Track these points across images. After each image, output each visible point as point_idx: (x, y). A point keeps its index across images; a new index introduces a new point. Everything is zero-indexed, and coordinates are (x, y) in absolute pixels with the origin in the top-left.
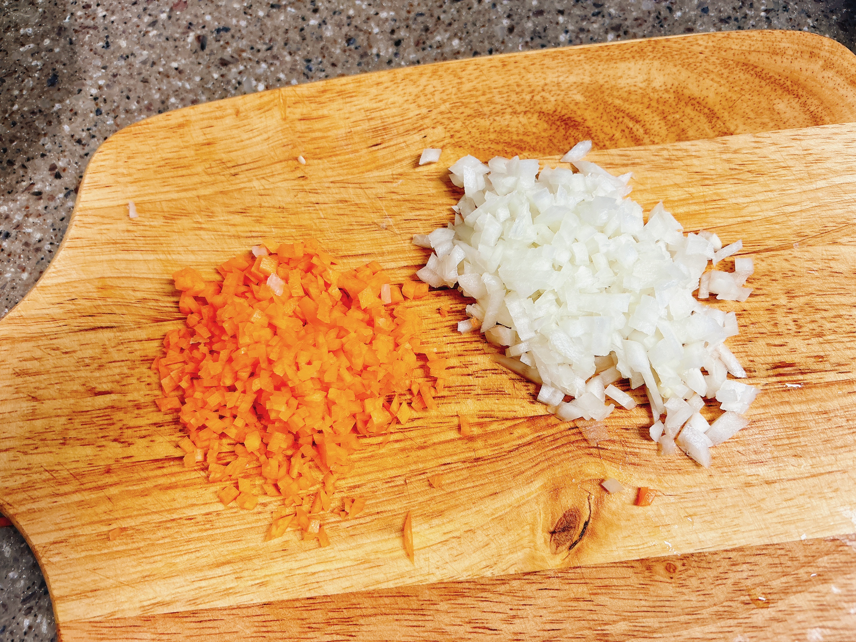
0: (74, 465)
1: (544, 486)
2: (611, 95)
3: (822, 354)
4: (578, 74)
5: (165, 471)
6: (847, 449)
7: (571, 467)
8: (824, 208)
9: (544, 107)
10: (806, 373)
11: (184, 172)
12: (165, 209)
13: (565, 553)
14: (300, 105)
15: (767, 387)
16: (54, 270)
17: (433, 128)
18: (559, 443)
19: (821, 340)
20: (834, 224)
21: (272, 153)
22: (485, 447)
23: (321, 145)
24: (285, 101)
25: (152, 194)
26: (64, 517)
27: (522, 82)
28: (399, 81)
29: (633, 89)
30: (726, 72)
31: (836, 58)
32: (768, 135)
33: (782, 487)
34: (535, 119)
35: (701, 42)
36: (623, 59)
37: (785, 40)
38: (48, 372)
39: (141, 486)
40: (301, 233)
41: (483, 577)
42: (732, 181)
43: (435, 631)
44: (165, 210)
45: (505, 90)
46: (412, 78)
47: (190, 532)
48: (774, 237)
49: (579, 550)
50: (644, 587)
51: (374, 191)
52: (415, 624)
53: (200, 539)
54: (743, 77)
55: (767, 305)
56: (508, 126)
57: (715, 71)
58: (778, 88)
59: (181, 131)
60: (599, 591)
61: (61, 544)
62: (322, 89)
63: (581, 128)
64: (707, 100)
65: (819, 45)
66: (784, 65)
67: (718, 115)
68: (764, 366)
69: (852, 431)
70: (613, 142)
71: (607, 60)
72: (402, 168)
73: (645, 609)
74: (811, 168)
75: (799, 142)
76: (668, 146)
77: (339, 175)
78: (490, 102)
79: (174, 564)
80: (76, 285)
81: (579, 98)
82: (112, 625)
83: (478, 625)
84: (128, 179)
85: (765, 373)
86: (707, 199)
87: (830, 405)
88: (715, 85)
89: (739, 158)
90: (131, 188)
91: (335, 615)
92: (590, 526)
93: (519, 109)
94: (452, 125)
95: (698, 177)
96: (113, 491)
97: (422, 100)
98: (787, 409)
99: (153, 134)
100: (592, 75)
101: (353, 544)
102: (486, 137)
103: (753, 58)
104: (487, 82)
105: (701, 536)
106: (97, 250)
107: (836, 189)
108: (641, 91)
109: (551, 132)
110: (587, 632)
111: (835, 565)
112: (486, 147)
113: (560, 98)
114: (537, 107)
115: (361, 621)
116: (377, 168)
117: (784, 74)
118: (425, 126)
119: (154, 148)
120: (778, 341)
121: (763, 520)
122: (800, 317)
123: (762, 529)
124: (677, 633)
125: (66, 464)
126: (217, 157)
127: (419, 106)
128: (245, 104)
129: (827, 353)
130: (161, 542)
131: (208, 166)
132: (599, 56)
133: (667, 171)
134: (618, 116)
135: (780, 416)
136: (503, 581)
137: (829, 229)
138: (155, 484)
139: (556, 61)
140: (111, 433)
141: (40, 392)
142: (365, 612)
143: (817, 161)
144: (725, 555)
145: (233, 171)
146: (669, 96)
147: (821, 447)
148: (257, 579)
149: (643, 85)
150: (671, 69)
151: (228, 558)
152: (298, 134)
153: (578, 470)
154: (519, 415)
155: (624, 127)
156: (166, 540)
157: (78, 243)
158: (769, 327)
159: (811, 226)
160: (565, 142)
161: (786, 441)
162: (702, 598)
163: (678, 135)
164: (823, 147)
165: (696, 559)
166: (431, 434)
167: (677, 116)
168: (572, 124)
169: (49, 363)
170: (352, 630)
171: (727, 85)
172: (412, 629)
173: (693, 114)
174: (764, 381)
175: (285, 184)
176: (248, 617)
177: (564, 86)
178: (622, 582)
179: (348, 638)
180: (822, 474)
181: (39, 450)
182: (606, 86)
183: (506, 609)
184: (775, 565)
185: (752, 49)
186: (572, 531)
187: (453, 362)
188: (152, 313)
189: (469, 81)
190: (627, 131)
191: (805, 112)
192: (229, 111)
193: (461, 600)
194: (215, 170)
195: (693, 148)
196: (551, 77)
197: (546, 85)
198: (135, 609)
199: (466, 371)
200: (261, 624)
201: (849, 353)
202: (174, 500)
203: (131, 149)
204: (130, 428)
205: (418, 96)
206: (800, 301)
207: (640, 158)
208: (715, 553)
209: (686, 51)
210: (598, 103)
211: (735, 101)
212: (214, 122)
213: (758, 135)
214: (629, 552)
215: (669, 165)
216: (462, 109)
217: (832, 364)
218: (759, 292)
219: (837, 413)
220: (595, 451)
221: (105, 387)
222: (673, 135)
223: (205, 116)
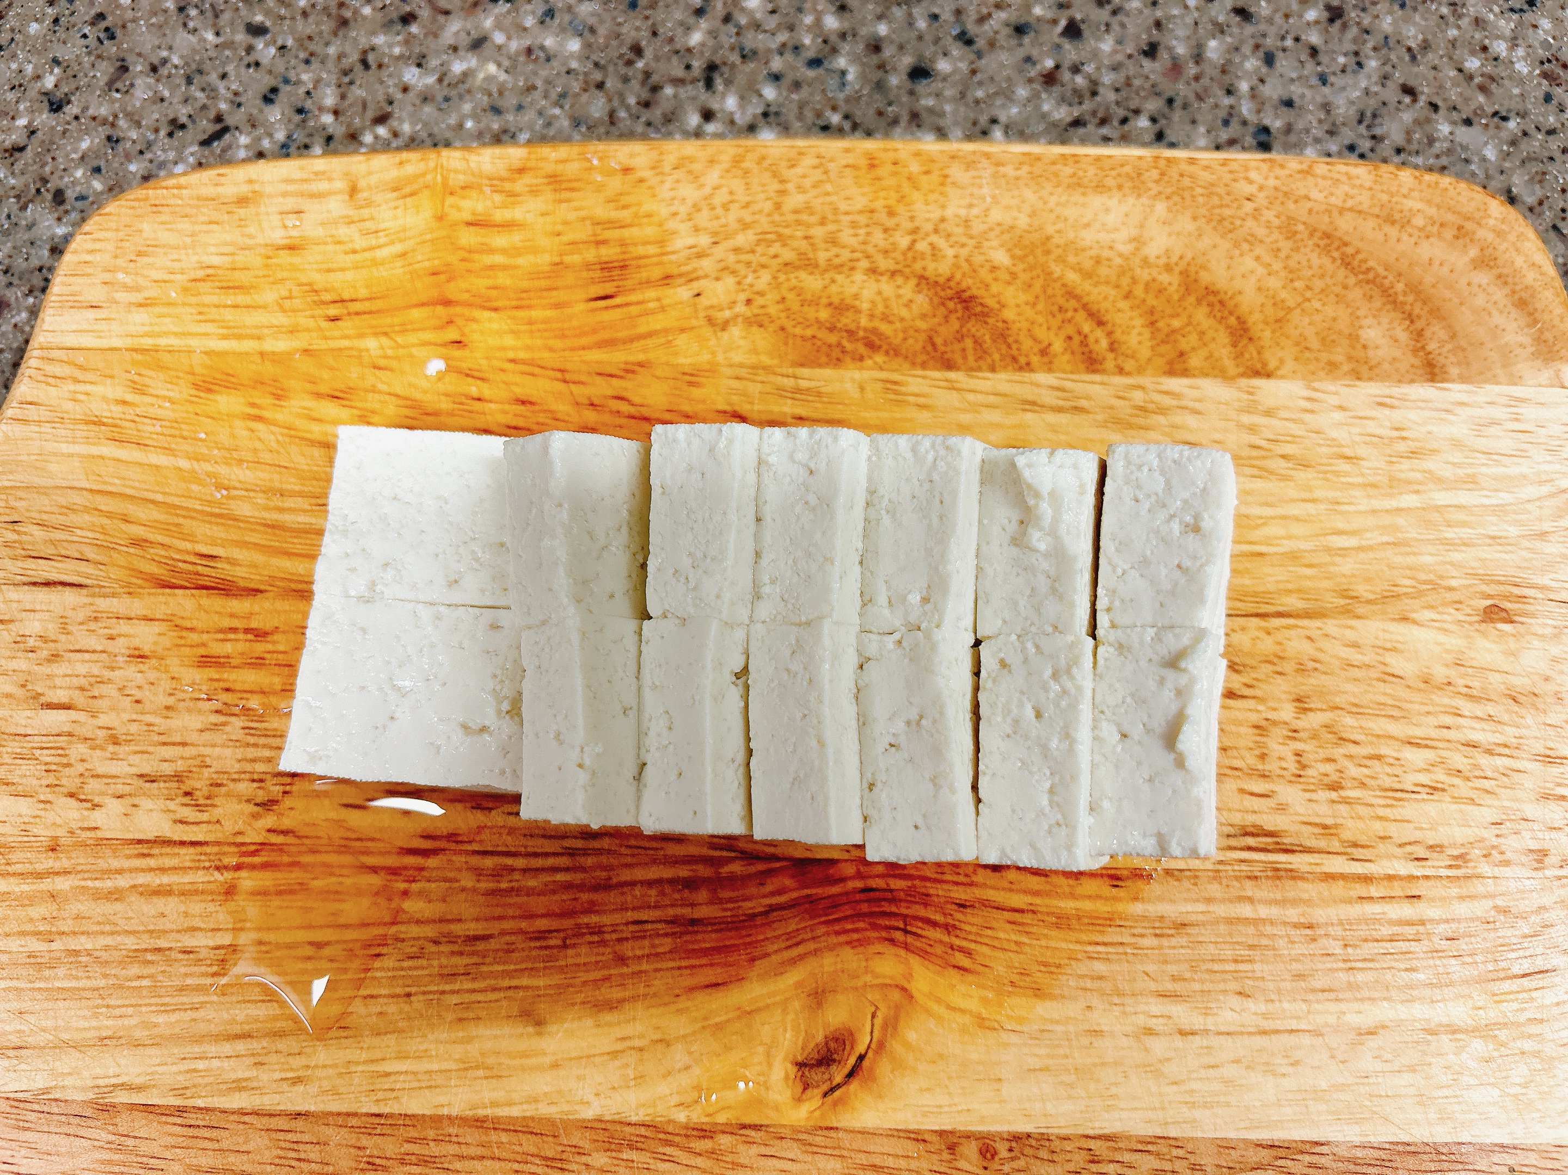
2: (1061, 260)
3: (1329, 821)
4: (1008, 207)
5: (152, 862)
6: (1332, 996)
8: (1402, 549)
9: (932, 267)
10: (1293, 851)
11: (241, 299)
12: (198, 370)
14: (474, 194)
15: (1220, 868)
17: (717, 279)
19: (1334, 795)
20: (1412, 583)
21: (409, 286)
22: (711, 902)
23: (501, 282)
24: (445, 179)
25: (175, 334)
27: (900, 208)
28: (667, 170)
29: (1106, 253)
30: (1286, 246)
31: (1505, 245)
32: (1332, 388)
33: (1205, 1043)
34: (908, 290)
35: (1253, 175)
36: (1100, 188)
37: (1415, 194)
39: (109, 884)
41: (669, 1121)
45: (862, 220)
46: (696, 167)
47: (186, 975)
48: (1299, 591)
51: (586, 390)
53: (199, 989)
54: (1316, 261)
55: (1254, 718)
56: (856, 296)
58: (1376, 292)
59: (242, 212)
62: (519, 165)
63: (991, 321)
64: (1239, 298)
65: (1477, 215)
66: (1399, 247)
67: (1252, 333)
68: (1225, 829)
69: (1349, 965)
70: (1046, 359)
71: (1069, 186)
72: (644, 351)
74: (1397, 466)
75: (1387, 411)
76: (1145, 381)
77: (527, 348)
78: (833, 241)
79: (156, 1025)
80: (23, 495)
81: (1001, 257)
82: (45, 1109)
84: (133, 297)
85: (1223, 842)
87: (1320, 914)
88: (1261, 271)
89: (1273, 425)
90: (140, 318)
91: (416, 1149)
92: (866, 1063)
93: (884, 264)
94: (751, 278)
96: (62, 884)
97: (703, 218)
98: (1246, 910)
99: (188, 210)
100: (1033, 214)
101: (461, 1034)
102: (811, 313)
103: (1345, 224)
104: (834, 198)
105: (1049, 1106)
106: (63, 432)
107: (1435, 516)
109: (936, 320)
112: (808, 333)
113: (964, 252)
114: (918, 266)
115: (457, 1165)
116: (600, 345)
117: (1397, 265)
118: (700, 273)
119: (188, 240)
120: (1259, 786)
121: (1160, 1095)
122: (1309, 748)
123: (1154, 1109)
126: (304, 279)
127: (697, 229)
128: (370, 173)
129: (1339, 821)
130: (134, 984)
131: (284, 293)
132: (1056, 175)
134: (1066, 305)
135: (1230, 921)
136: (705, 1132)
137: (1401, 590)
138: (132, 883)
139: (972, 173)
140: (64, 781)
142: (464, 1151)
143: (1413, 454)
144: (1083, 1143)
145: (330, 311)
146: (1171, 281)
147: (1287, 985)
148: (292, 1070)
149: (1126, 249)
150: (1186, 224)
151: (247, 1027)
152: (462, 254)
155: (1070, 330)
156: (145, 983)
157: (32, 412)
158: (1251, 760)
159: (1368, 580)
160: (957, 346)
161: (1230, 967)
163: (1171, 363)
164: (1430, 428)
165: (1033, 1143)
167: (1176, 323)
168: (979, 309)
171: (1283, 274)
173: (1207, 323)
174: (1219, 855)
175: (424, 351)
176: (268, 1130)
177: (977, 227)
178: (903, 1164)
180: (1277, 1032)
182: (1057, 240)
185: (1349, 204)
186: (834, 1068)
188: (154, 569)
189: (801, 189)
190: (1077, 339)
191: (1415, 351)
192: (338, 185)
193: (628, 1155)
194: (297, 303)
195: (1195, 393)
196: (956, 206)
197: (943, 220)
198: (83, 1089)
200: (288, 1145)
201: (1378, 827)
202: (163, 915)
203: (145, 235)
204: (98, 776)
205: (697, 208)
206: (1315, 720)
207: (1088, 398)
208: (1066, 1138)
209: (1222, 191)
210: (1035, 273)
211: (1290, 310)
212: (305, 204)
213: (1316, 385)
214: (925, 1115)
215: (1141, 421)
216: (776, 248)
217: (1342, 842)
218: (1247, 692)
219: (1331, 930)
220: (898, 935)
221: (60, 696)
222: (1160, 362)
223: (290, 188)
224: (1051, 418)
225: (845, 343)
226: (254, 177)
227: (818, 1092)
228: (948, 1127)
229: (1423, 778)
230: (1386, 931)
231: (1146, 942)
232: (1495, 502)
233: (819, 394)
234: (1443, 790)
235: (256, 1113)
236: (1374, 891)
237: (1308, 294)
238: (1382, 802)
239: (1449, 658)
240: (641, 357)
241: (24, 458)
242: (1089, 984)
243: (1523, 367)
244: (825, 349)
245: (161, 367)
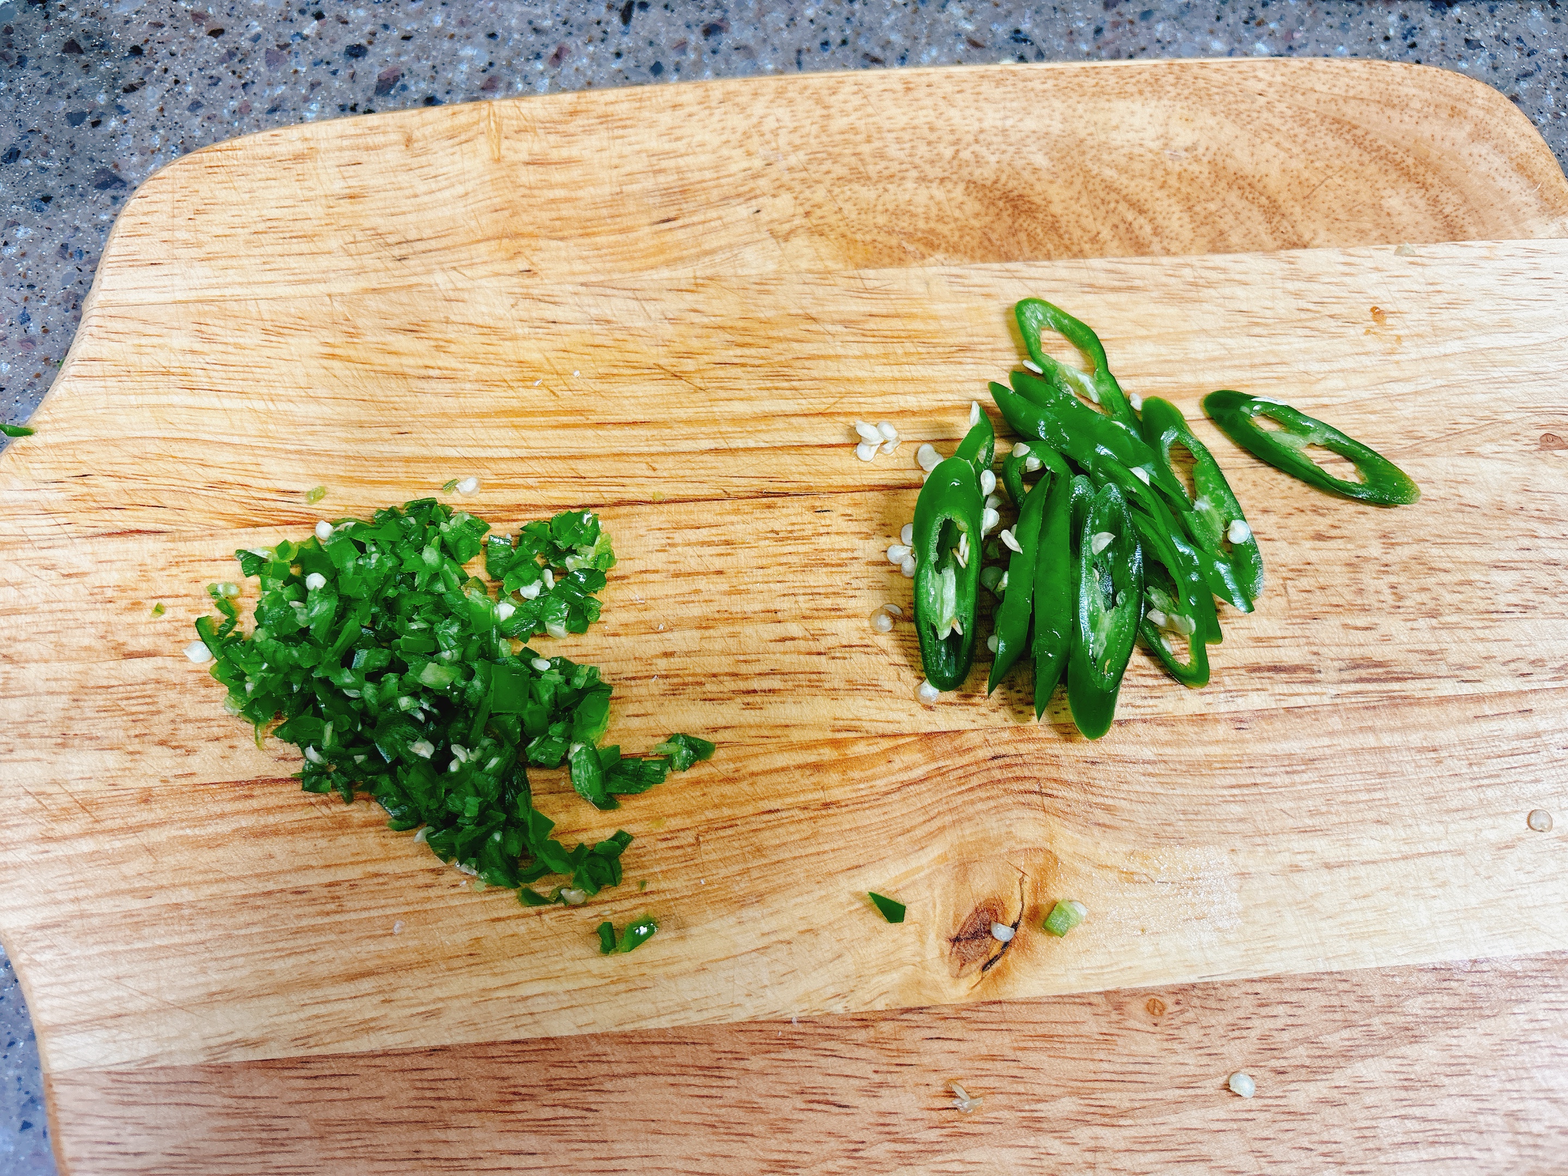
0: (81, 787)
1: (944, 858)
2: (1096, 159)
3: (1434, 647)
4: (1040, 117)
5: (255, 803)
6: (1467, 814)
7: (993, 826)
8: (1456, 391)
9: (977, 172)
10: (1405, 679)
11: (304, 247)
13: (975, 978)
14: (529, 136)
15: (1339, 701)
16: (47, 418)
17: (774, 196)
18: (975, 781)
19: (1434, 622)
20: (1471, 420)
21: (473, 223)
22: (843, 784)
23: (564, 213)
24: (499, 125)
25: (240, 284)
26: (61, 880)
27: (940, 123)
28: (714, 104)
29: (1137, 150)
30: (1302, 132)
31: (1495, 121)
32: (1366, 253)
33: (1352, 874)
34: (958, 192)
35: (1261, 74)
36: (1122, 94)
37: (1409, 82)
38: (34, 610)
39: (209, 830)
40: (519, 376)
41: (829, 1014)
42: (1300, 332)
43: (740, 1105)
44: (266, 316)
45: (906, 136)
46: (739, 100)
47: (299, 916)
49: (999, 972)
50: (1106, 1039)
51: (659, 306)
52: (705, 1092)
53: (315, 930)
54: (1331, 144)
55: (1343, 555)
56: (909, 202)
57: (1284, 128)
58: (1390, 168)
59: (299, 167)
60: (1031, 1044)
61: (56, 930)
62: (571, 109)
63: (1040, 216)
64: (1265, 180)
65: (1466, 96)
66: (1403, 127)
67: (1283, 210)
68: (1336, 664)
69: (1476, 783)
70: (1096, 246)
71: (1093, 95)
72: (711, 266)
73: (1108, 1077)
74: (1438, 317)
75: (1420, 269)
76: (1193, 259)
77: (597, 271)
78: (880, 155)
79: (271, 973)
80: (92, 449)
81: (1040, 160)
82: (151, 1079)
83: (816, 1098)
84: (194, 253)
85: (1335, 676)
86: (1256, 361)
87: (1442, 737)
88: (1282, 155)
89: (1318, 290)
90: (201, 272)
91: (563, 1072)
92: (1020, 930)
93: (932, 172)
94: (807, 193)
95: (1243, 320)
96: (156, 836)
97: (754, 143)
98: (1370, 740)
99: (244, 170)
100: (1065, 120)
102: (870, 220)
103: (1351, 111)
104: (876, 119)
105: (1210, 955)
106: (131, 385)
107: (1480, 358)
108: (1150, 156)
109: (988, 219)
110: (1005, 1114)
111: (1433, 1013)
112: (868, 238)
113: (1006, 158)
114: (965, 172)
115: (608, 1086)
116: (668, 264)
117: (1404, 143)
118: (758, 192)
119: (246, 196)
120: (1361, 621)
121: (1317, 930)
122: (1402, 580)
123: (1314, 945)
124: (1160, 1120)
125: (67, 782)
126: (367, 224)
127: (749, 154)
128: (423, 125)
129: (1444, 646)
130: (243, 932)
131: (349, 239)
132: (1080, 85)
133: (1189, 306)
134: (1108, 198)
135: (1355, 752)
136: (864, 1022)
137: (1462, 428)
138: (235, 826)
139: (1002, 89)
140: (155, 730)
141: (19, 647)
142: (616, 1069)
143: (1450, 305)
144: (1249, 988)
145: (397, 252)
146: (1202, 170)
147: (1422, 809)
148: (422, 1004)
149: (1156, 145)
150: (1205, 118)
151: (371, 964)
152: (523, 191)
153: (1004, 830)
154: (907, 729)
155: (1115, 219)
156: (257, 929)
157: (96, 368)
158: (1350, 596)
159: (1429, 421)
160: (1011, 240)
161: (1364, 796)
162: (1205, 1060)
163: (1212, 241)
164: (1461, 281)
165: (1200, 993)
166: (747, 757)
167: (1212, 207)
168: (1026, 207)
169: (35, 594)
170: (591, 1099)
171: (1303, 156)
172: (698, 1100)
173: (1240, 204)
174: (1333, 690)
175: (494, 282)
176: (403, 1071)
177: (1014, 137)
178: (1071, 1029)
179: (584, 1113)
180: (1420, 855)
181: (14, 756)
182: (1090, 142)
183: (867, 1070)
184: (1331, 1008)
185: (1351, 93)
186: (988, 938)
187: (794, 629)
188: (236, 509)
189: (844, 113)
190: (1122, 227)
191: (1434, 216)
192: (394, 137)
193: (789, 1054)
194: (362, 247)
195: (1239, 267)
196: (992, 119)
197: (982, 131)
198: (193, 1052)
199: (814, 646)
200: (426, 1085)
201: (1480, 648)
202: (271, 857)
203: (202, 194)
204: (190, 721)
205: (747, 135)
206: (1403, 553)
207: (1142, 278)
208: (1232, 985)
209: (1234, 89)
210: (1074, 172)
211: (1315, 187)
212: (363, 156)
213: (1350, 251)
214: (1086, 978)
215: (1193, 295)
216: (827, 165)
217: (1450, 666)
218: (1334, 533)
219: (1455, 752)
220: (1036, 798)
221: (144, 643)
222: (1203, 241)
223: (346, 143)
224: (1112, 297)
225: (904, 244)
226: (308, 135)
227: (975, 967)
228: (1109, 988)
229: (1513, 599)
230: (1505, 747)
231: (1277, 780)
232: (1531, 342)
233: (887, 292)
234: (1535, 608)
235: (386, 1054)
236: (1487, 709)
237: (1329, 172)
238: (1480, 624)
239: (1517, 485)
240: (709, 272)
241: (91, 412)
242: (1230, 827)
243: (1534, 224)
244: (886, 251)
245: (226, 316)
